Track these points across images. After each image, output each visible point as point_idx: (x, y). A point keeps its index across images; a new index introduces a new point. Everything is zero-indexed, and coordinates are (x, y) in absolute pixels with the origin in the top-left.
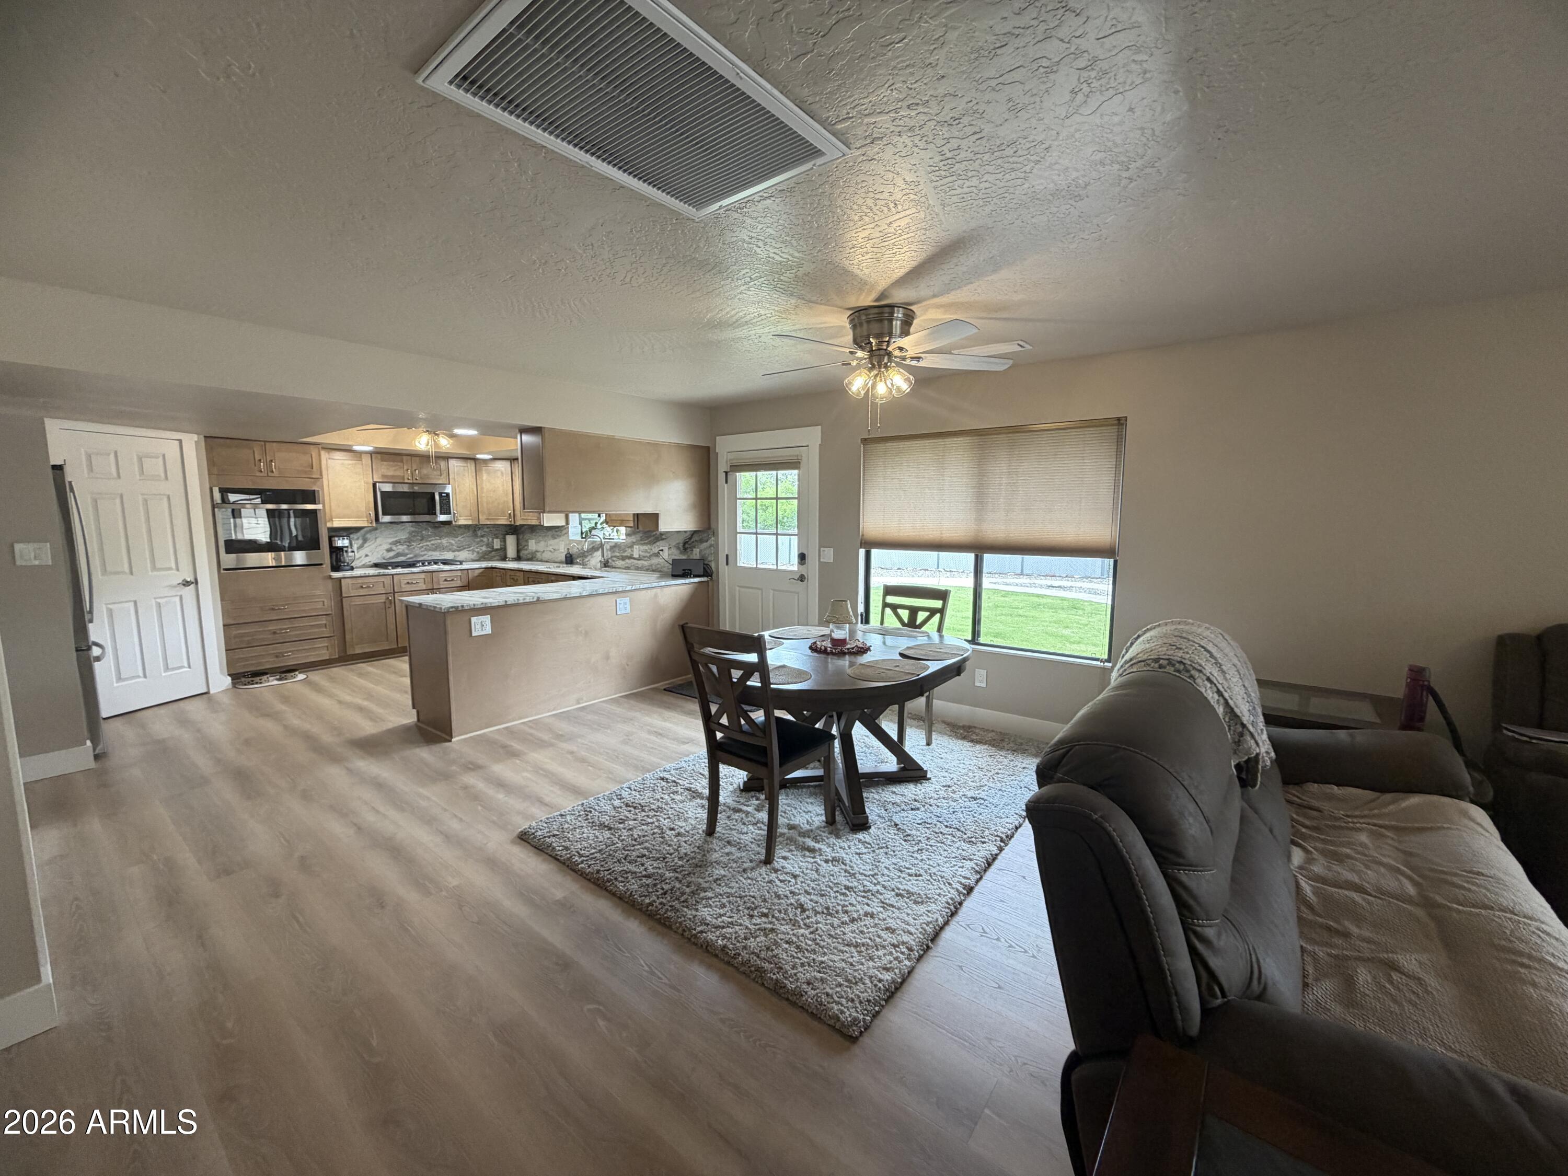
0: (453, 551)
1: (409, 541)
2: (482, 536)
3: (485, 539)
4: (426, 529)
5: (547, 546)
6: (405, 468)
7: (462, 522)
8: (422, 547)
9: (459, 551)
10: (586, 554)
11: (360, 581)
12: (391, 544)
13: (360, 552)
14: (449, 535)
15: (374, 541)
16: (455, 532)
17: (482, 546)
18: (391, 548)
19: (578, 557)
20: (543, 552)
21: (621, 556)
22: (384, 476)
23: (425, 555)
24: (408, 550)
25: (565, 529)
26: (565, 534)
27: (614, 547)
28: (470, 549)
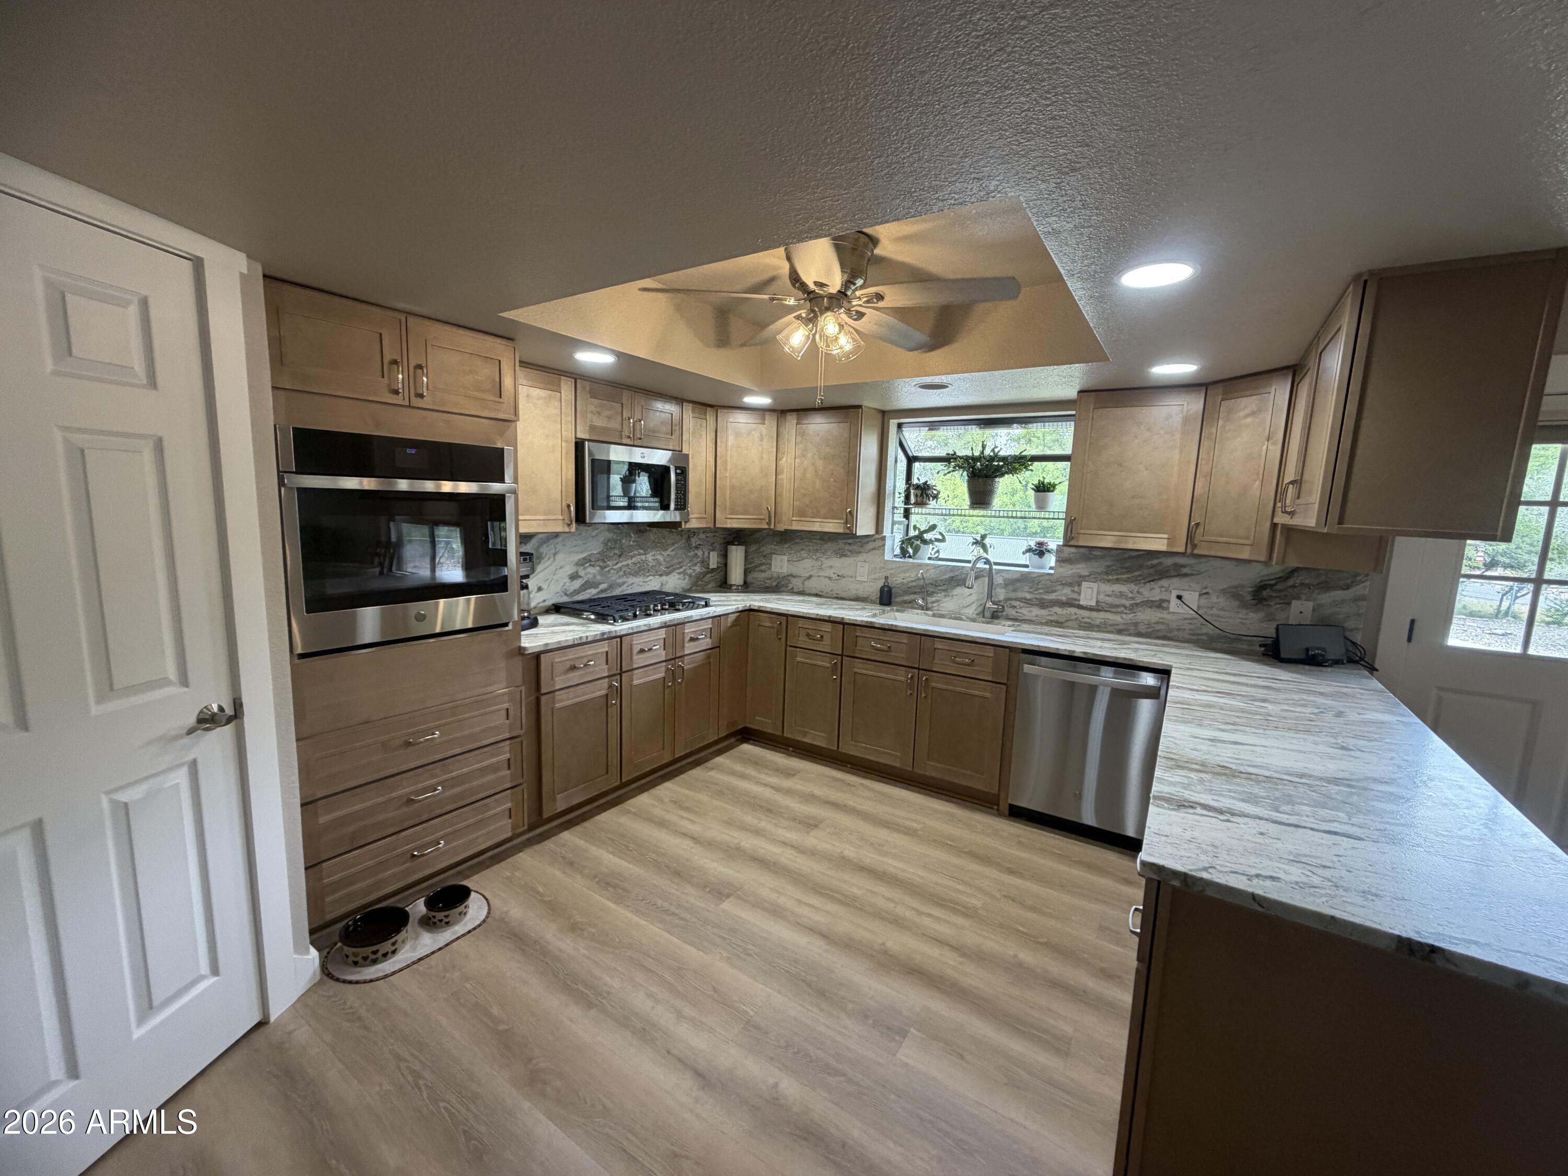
0: (661, 575)
1: (602, 559)
2: (697, 548)
3: (700, 553)
5: (821, 568)
6: (624, 415)
7: (688, 523)
8: (620, 569)
9: (667, 574)
10: (930, 589)
11: (571, 654)
12: (576, 564)
15: (552, 559)
16: (664, 541)
17: (695, 565)
18: (577, 572)
19: (906, 593)
20: (810, 577)
21: (1037, 599)
22: (592, 428)
23: (624, 587)
24: (601, 575)
25: (874, 541)
26: (874, 549)
27: (1018, 580)
28: (681, 570)
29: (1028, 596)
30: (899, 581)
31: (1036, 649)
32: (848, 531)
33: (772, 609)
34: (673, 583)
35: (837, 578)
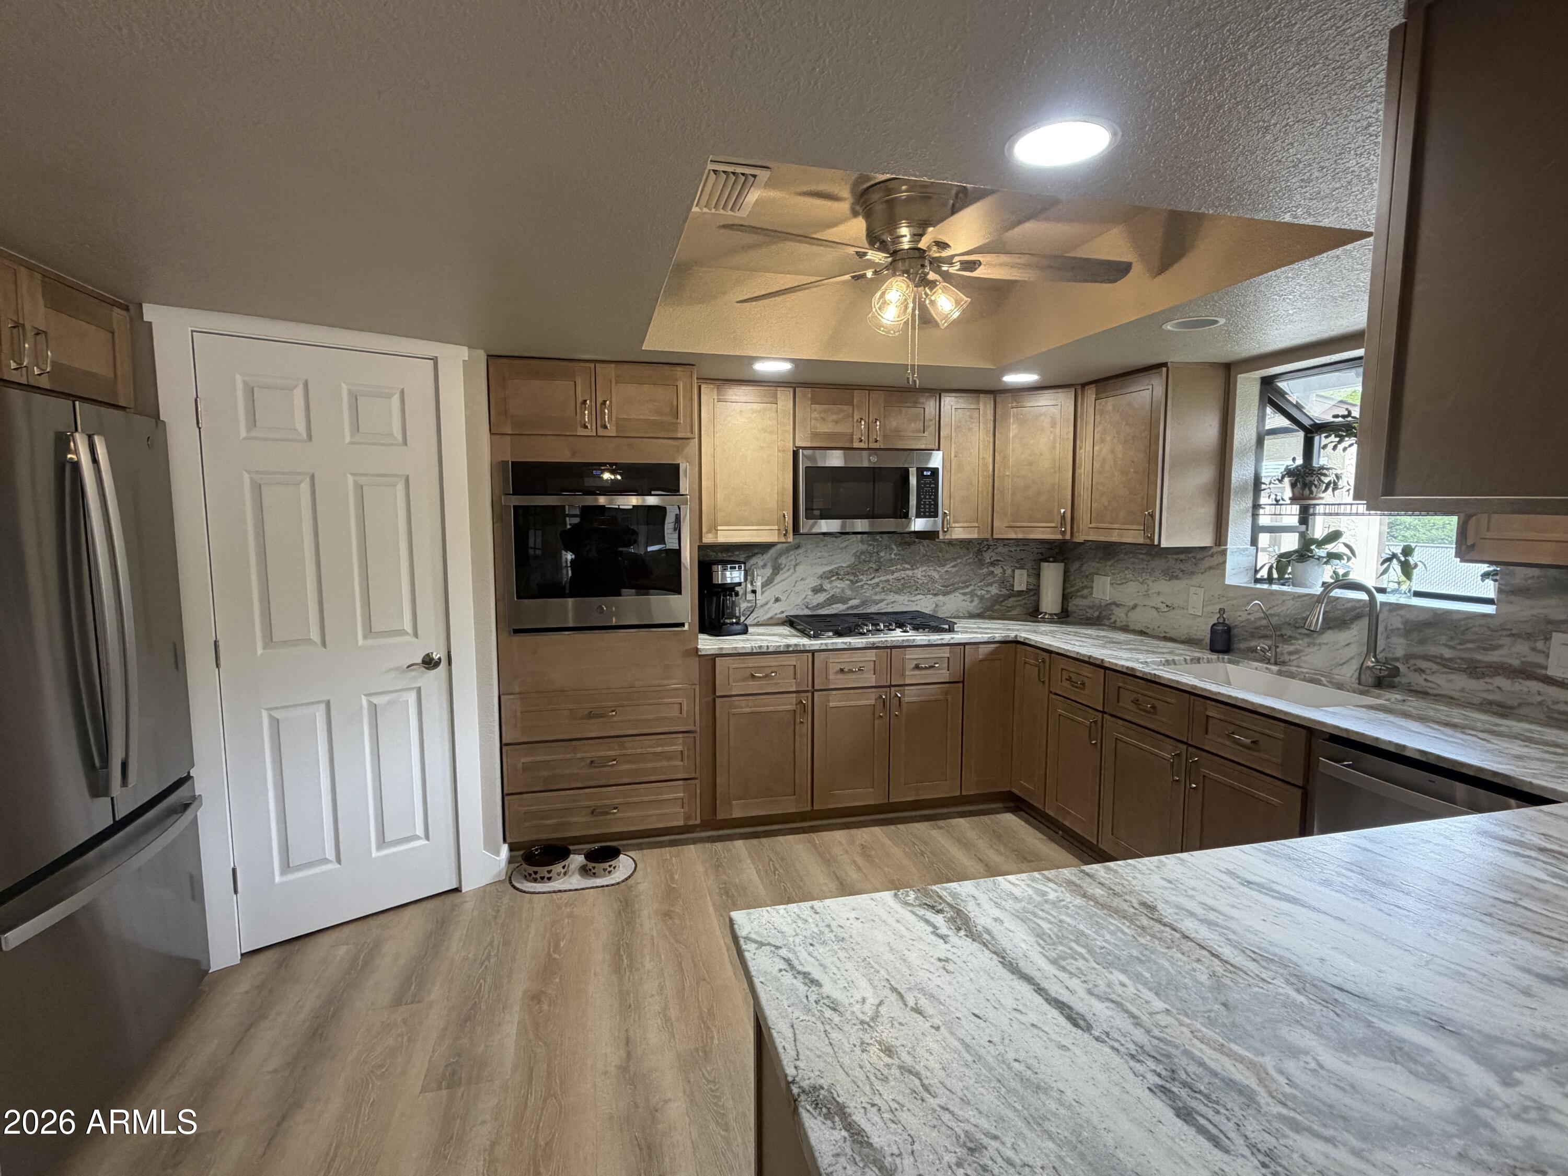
0: (935, 595)
1: (853, 572)
2: (993, 564)
3: (998, 571)
4: (888, 547)
5: (1147, 595)
6: (856, 417)
7: (958, 533)
8: (877, 584)
9: (945, 594)
10: (1288, 632)
11: (751, 662)
12: (821, 577)
13: (766, 594)
14: (927, 560)
15: (792, 570)
16: (940, 554)
17: (991, 584)
18: (821, 585)
19: (1253, 636)
20: (1135, 607)
21: (1462, 659)
22: (815, 435)
23: (882, 605)
24: (851, 590)
25: (1212, 556)
26: (1210, 568)
27: (1427, 624)
28: (967, 590)
29: (1448, 653)
30: (1244, 616)
31: (1344, 735)
32: (1148, 542)
33: (1036, 642)
34: (951, 604)
35: (1166, 609)
